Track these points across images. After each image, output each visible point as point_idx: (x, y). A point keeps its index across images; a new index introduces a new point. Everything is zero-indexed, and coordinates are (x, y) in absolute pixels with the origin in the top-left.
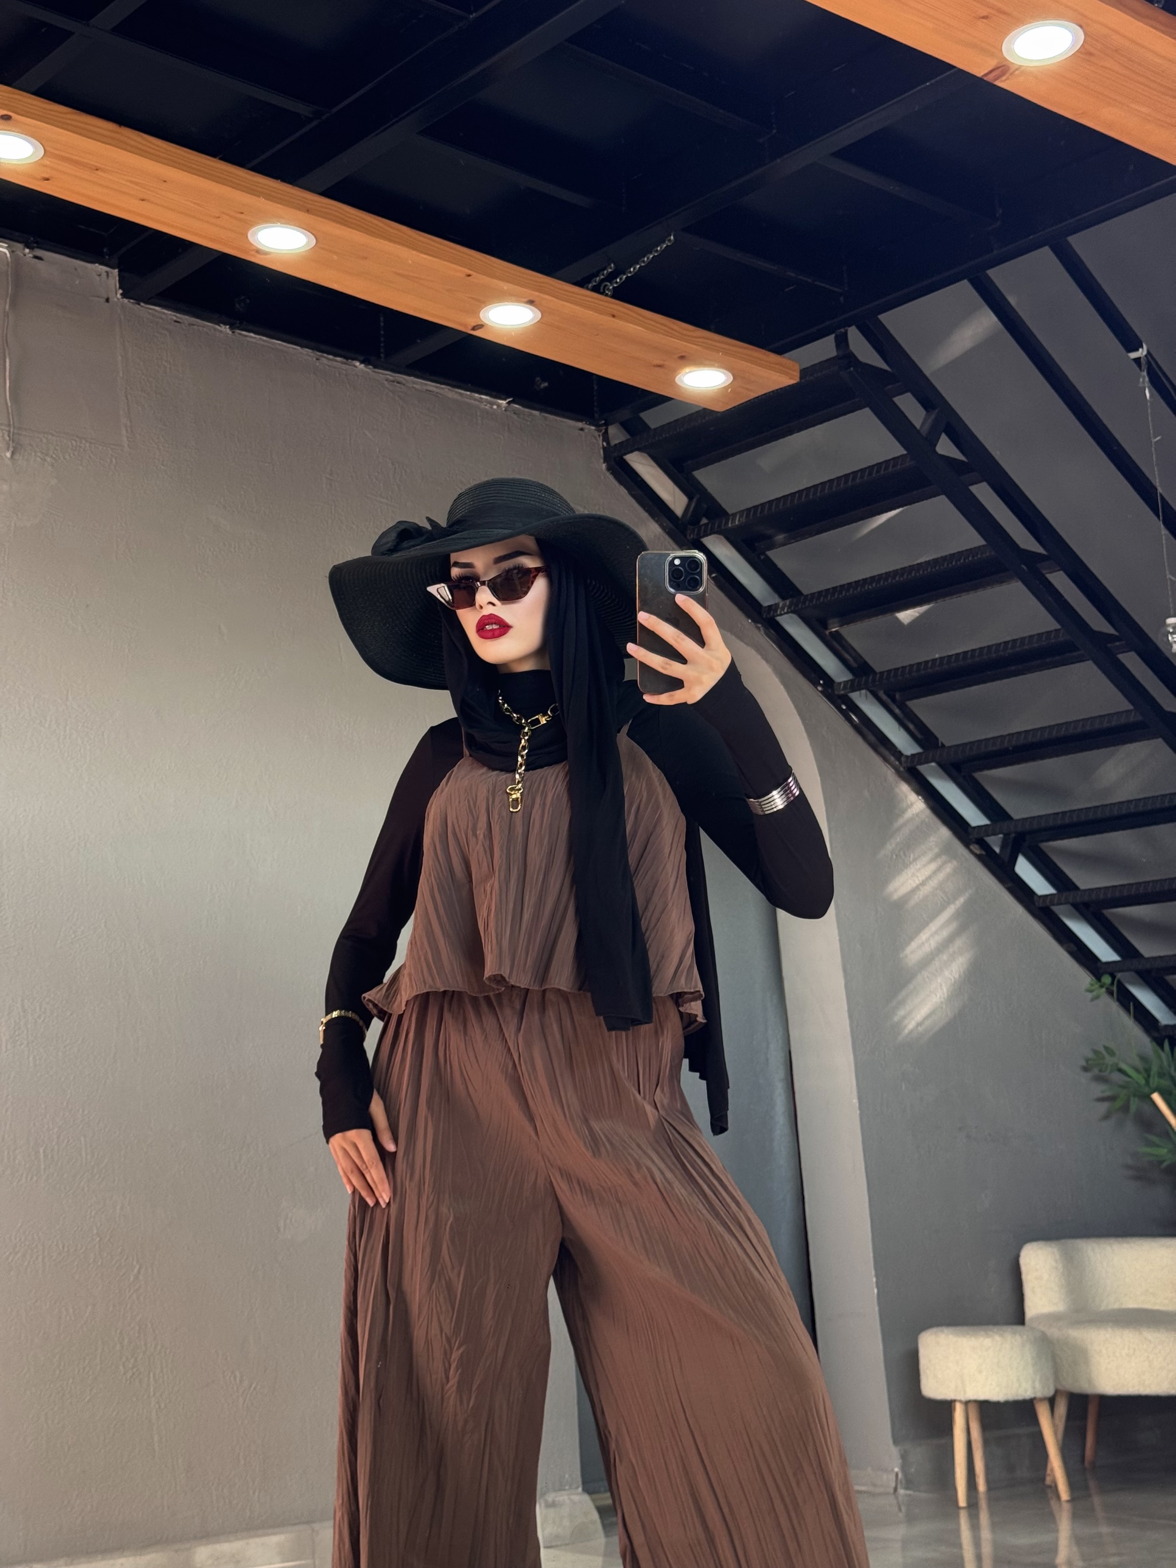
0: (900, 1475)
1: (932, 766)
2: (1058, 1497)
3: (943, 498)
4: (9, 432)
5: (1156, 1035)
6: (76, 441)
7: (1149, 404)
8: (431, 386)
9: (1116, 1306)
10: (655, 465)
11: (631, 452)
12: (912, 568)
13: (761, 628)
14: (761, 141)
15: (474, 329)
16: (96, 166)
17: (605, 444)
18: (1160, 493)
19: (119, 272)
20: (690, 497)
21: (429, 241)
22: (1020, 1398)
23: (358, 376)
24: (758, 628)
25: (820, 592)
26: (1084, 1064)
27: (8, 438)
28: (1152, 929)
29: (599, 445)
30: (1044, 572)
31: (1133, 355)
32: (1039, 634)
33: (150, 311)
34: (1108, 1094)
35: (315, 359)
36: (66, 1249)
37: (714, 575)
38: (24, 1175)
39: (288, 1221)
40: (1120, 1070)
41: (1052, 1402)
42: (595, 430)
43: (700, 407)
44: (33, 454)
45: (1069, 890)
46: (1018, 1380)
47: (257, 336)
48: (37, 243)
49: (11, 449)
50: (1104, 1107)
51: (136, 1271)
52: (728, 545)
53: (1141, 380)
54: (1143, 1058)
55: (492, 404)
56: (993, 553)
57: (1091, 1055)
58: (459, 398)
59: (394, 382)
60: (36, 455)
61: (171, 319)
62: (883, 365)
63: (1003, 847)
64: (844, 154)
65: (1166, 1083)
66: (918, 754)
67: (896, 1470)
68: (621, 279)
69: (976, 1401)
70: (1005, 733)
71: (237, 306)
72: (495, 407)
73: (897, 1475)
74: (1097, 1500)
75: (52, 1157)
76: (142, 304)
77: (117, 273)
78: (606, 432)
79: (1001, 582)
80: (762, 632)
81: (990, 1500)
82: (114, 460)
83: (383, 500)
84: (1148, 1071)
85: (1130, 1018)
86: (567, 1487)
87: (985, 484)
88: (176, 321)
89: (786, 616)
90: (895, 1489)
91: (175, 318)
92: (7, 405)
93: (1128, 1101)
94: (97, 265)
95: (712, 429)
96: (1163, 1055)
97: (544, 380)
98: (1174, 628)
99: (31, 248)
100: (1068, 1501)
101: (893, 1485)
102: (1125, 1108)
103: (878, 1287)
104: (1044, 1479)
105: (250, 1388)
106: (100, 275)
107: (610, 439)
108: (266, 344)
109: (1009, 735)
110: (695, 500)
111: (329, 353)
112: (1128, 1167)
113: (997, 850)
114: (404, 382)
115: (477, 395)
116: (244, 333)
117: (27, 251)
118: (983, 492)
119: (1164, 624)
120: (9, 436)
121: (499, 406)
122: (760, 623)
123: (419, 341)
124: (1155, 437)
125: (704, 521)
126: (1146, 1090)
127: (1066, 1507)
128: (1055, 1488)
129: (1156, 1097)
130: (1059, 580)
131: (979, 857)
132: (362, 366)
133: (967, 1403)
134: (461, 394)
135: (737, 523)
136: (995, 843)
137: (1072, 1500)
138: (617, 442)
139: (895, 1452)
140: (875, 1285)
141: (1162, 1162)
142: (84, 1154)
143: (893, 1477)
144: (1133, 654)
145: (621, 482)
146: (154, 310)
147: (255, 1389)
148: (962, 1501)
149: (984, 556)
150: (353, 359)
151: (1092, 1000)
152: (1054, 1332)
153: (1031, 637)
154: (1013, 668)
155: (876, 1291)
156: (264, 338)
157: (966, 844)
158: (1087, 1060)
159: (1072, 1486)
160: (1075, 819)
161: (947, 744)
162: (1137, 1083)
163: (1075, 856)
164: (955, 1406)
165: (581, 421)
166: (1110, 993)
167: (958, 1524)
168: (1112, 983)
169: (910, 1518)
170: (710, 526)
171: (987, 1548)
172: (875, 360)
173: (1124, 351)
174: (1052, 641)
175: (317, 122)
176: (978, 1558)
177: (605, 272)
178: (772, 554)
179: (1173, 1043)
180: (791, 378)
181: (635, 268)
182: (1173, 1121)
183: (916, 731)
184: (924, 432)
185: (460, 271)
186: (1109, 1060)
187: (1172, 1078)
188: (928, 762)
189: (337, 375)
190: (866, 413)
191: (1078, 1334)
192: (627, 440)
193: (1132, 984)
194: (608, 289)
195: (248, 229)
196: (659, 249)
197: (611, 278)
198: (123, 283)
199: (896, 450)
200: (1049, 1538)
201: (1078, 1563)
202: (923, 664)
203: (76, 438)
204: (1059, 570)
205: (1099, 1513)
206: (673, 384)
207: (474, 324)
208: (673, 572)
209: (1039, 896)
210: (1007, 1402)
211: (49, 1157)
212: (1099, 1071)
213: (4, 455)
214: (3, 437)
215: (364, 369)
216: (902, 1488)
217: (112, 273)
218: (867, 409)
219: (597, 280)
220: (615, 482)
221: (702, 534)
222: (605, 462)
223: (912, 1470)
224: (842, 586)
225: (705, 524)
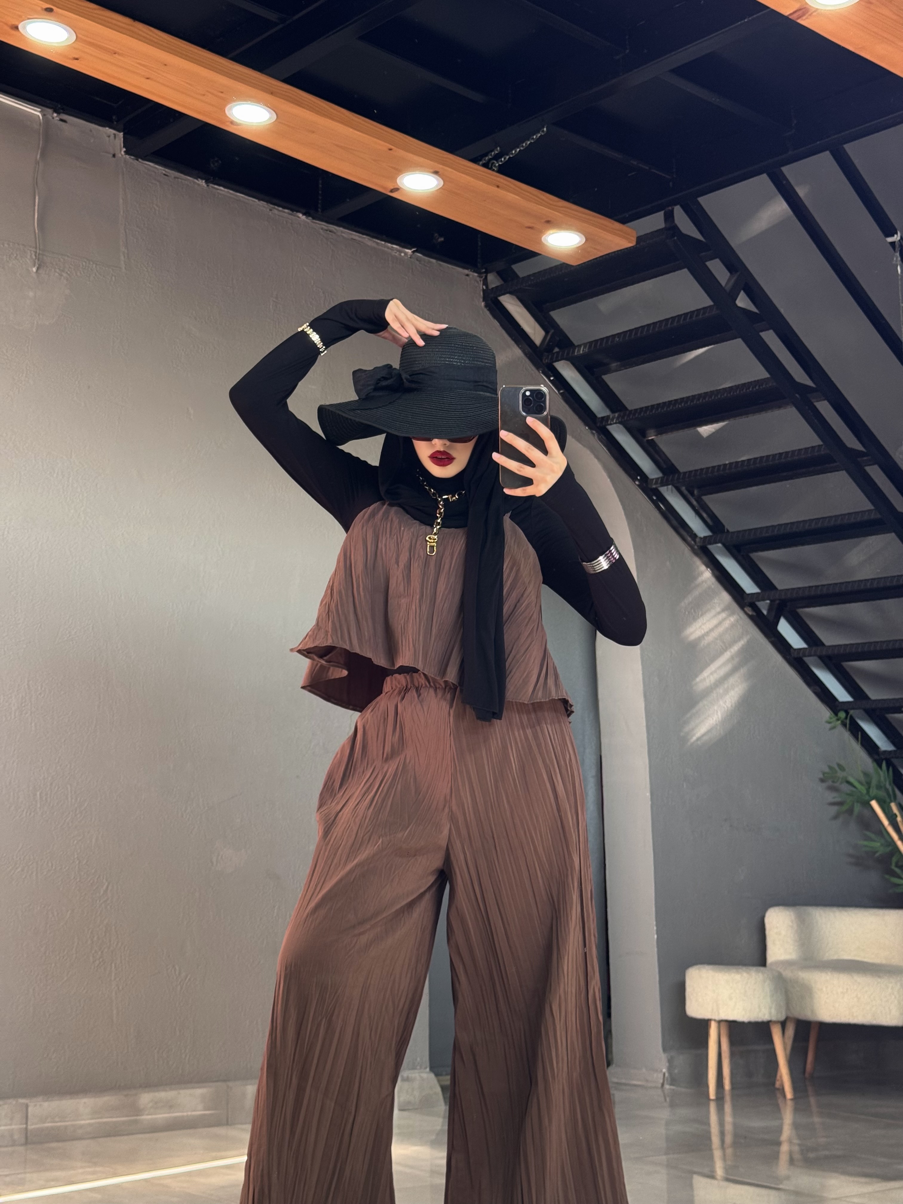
0: (667, 1075)
1: (719, 547)
2: (784, 1096)
3: (739, 341)
4: (36, 252)
5: (876, 757)
6: (86, 262)
7: (900, 277)
8: (355, 236)
9: (835, 957)
10: (521, 305)
11: (504, 294)
12: (712, 392)
13: (596, 434)
14: (618, 58)
15: (390, 193)
16: (113, 51)
17: (484, 287)
19: (124, 134)
20: (547, 332)
21: (360, 122)
22: (760, 1020)
23: (300, 225)
24: (593, 434)
25: (641, 409)
26: (821, 776)
27: (34, 257)
28: (878, 679)
29: (480, 288)
30: (812, 400)
31: (890, 240)
32: (806, 448)
33: (145, 166)
34: (838, 800)
35: (268, 210)
36: (54, 868)
37: (561, 391)
38: (25, 812)
39: (220, 857)
40: (848, 783)
41: (783, 1024)
42: (478, 276)
43: (558, 261)
44: (53, 270)
45: (816, 645)
46: (759, 1007)
47: (226, 190)
48: (63, 109)
49: (36, 266)
50: (834, 809)
51: (105, 887)
52: (573, 368)
53: (895, 259)
54: (866, 774)
55: (401, 252)
56: (775, 384)
57: (827, 770)
58: (374, 245)
59: (327, 230)
60: (55, 271)
61: (162, 173)
62: (699, 237)
63: (769, 610)
64: (678, 71)
65: (882, 794)
66: (708, 536)
67: (664, 1070)
68: (504, 159)
69: (726, 1021)
70: (775, 523)
71: (212, 165)
72: (403, 254)
73: (664, 1074)
74: (812, 1100)
75: (46, 799)
76: (140, 160)
77: (122, 136)
78: (486, 277)
79: (780, 407)
80: (596, 437)
81: (733, 1096)
82: (113, 278)
84: (869, 784)
85: (858, 745)
86: (418, 1067)
87: (771, 331)
88: (165, 175)
89: (615, 425)
90: (663, 1085)
91: (164, 172)
92: (35, 232)
93: (853, 806)
94: (107, 128)
95: (566, 279)
96: (881, 773)
97: (441, 236)
99: (59, 113)
100: (791, 1100)
101: (661, 1081)
102: (850, 811)
103: (657, 934)
104: (774, 1084)
105: (186, 979)
106: (109, 136)
107: (489, 284)
108: (233, 196)
109: (778, 525)
110: (550, 333)
111: (279, 206)
112: (849, 856)
113: (765, 612)
114: (335, 231)
115: (389, 245)
116: (216, 186)
117: (55, 115)
118: (770, 338)
120: (36, 256)
121: (406, 254)
122: (594, 430)
123: (348, 200)
125: (556, 350)
126: (867, 798)
127: (790, 1104)
128: (782, 1091)
129: (874, 803)
130: (824, 408)
131: (751, 617)
132: (304, 217)
133: (720, 1022)
134: (377, 243)
135: (581, 352)
136: (764, 606)
137: (795, 1099)
138: (494, 286)
139: (663, 1057)
140: (655, 932)
141: (876, 852)
142: (70, 799)
143: (661, 1076)
144: (876, 467)
145: (495, 317)
146: (149, 165)
147: (190, 979)
148: (712, 1095)
149: (768, 385)
150: (298, 211)
151: (830, 729)
152: (788, 974)
153: (800, 450)
154: (785, 474)
155: (656, 936)
156: (231, 192)
157: (742, 606)
158: (824, 774)
159: (795, 1089)
160: (824, 592)
161: (731, 530)
162: (860, 792)
163: (823, 620)
164: (710, 1023)
165: (467, 269)
166: (844, 724)
167: (708, 1112)
168: (846, 718)
169: (672, 1105)
170: (560, 354)
171: (729, 1128)
172: (695, 233)
173: (883, 236)
174: (816, 454)
175: (280, 26)
176: (722, 1134)
177: (493, 153)
178: (607, 378)
179: (889, 764)
180: (629, 242)
181: (515, 151)
182: (886, 822)
183: (709, 520)
184: (728, 288)
185: (383, 145)
186: (840, 774)
187: (887, 791)
188: (716, 543)
189: (285, 222)
190: (685, 273)
191: (806, 976)
192: (501, 285)
193: (862, 719)
194: (495, 166)
195: (225, 106)
196: (535, 137)
197: (497, 157)
198: (126, 144)
199: (705, 301)
200: (775, 1123)
201: (796, 1141)
202: (716, 468)
203: (86, 260)
204: (824, 400)
205: (814, 1109)
206: (540, 242)
207: (392, 188)
208: (524, 401)
209: (795, 650)
210: (750, 1023)
211: (44, 799)
212: (833, 782)
213: (30, 269)
214: (31, 256)
215: (305, 219)
216: (668, 1084)
217: (118, 135)
218: (686, 270)
219: (487, 158)
220: (491, 317)
221: (554, 359)
222: (483, 301)
223: (676, 1071)
224: (659, 405)
225: (557, 352)
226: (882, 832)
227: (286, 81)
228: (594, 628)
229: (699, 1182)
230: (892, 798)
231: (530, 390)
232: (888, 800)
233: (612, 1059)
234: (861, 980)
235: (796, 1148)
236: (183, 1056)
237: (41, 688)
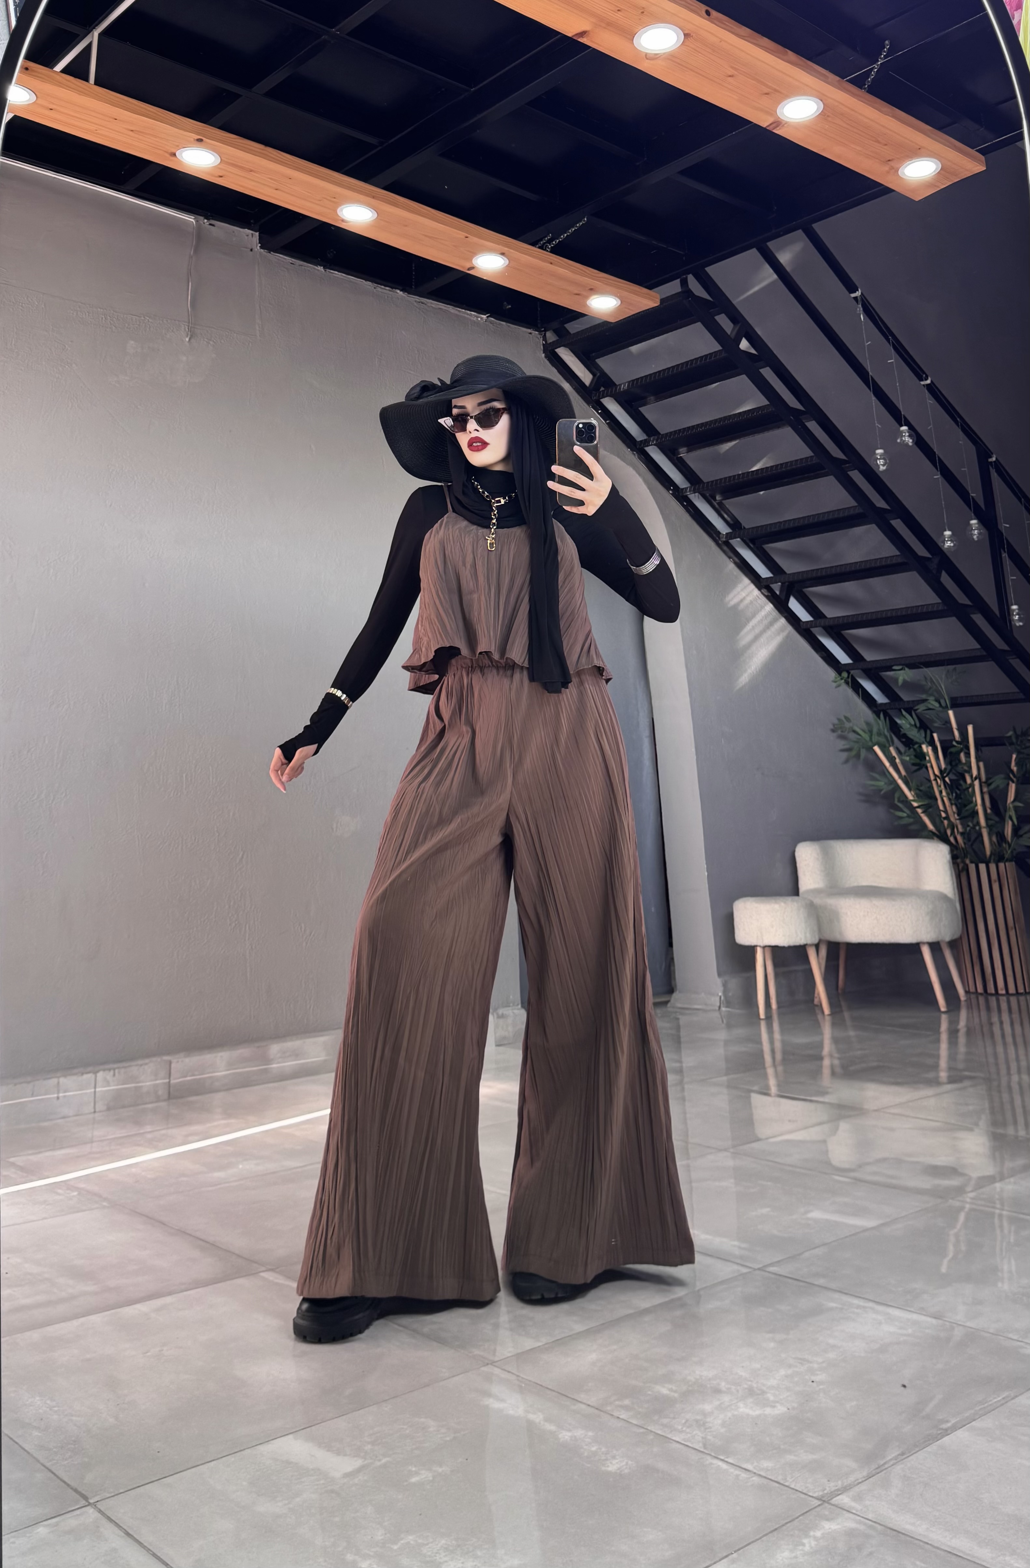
0: (722, 998)
1: (738, 541)
2: (823, 1012)
3: (744, 377)
4: (189, 326)
5: (875, 709)
6: (228, 332)
7: (863, 323)
8: (441, 305)
9: (855, 884)
10: (573, 355)
11: (559, 347)
12: (725, 418)
13: (636, 455)
14: (638, 164)
15: (469, 269)
16: (250, 169)
17: (544, 342)
18: (871, 376)
19: (259, 234)
20: (594, 374)
21: (443, 217)
22: (798, 944)
23: (398, 299)
24: (634, 454)
25: (671, 433)
26: (832, 727)
27: (187, 330)
28: (871, 644)
29: (540, 343)
30: (804, 421)
31: (853, 295)
32: (801, 459)
33: (276, 257)
34: (847, 747)
35: (373, 288)
36: (197, 840)
37: (608, 422)
38: (173, 792)
39: (339, 824)
40: (854, 732)
41: (817, 946)
42: (539, 334)
43: (601, 319)
44: (202, 339)
45: (820, 618)
46: (796, 932)
47: (340, 274)
48: (212, 216)
49: (189, 336)
50: (845, 755)
51: (240, 856)
52: (616, 403)
53: (858, 309)
54: (868, 724)
55: (478, 317)
56: (774, 409)
57: (836, 722)
58: (458, 313)
59: (419, 302)
60: (204, 340)
61: (289, 262)
62: (709, 298)
63: (781, 592)
64: (685, 173)
65: (882, 740)
66: (730, 532)
68: (555, 242)
69: (769, 946)
70: (782, 520)
71: (329, 255)
72: (479, 319)
73: (720, 997)
74: (846, 1015)
75: (191, 780)
76: (272, 253)
77: (258, 235)
78: (545, 334)
79: (778, 427)
80: (636, 457)
81: (780, 1015)
82: (251, 344)
83: (412, 372)
84: (871, 732)
85: (859, 699)
86: (511, 1005)
87: (768, 368)
88: (291, 263)
89: (651, 447)
90: (720, 1007)
91: (291, 261)
92: (188, 310)
93: (859, 751)
94: (246, 230)
95: (607, 334)
96: (880, 723)
97: (509, 304)
98: (880, 456)
99: (208, 219)
100: (829, 1015)
101: (718, 1004)
102: (858, 756)
103: (707, 871)
104: (813, 1001)
105: (310, 935)
106: (248, 236)
107: (547, 340)
108: (345, 278)
109: (784, 521)
110: (597, 376)
111: (381, 285)
112: (860, 794)
113: (778, 593)
114: (426, 303)
115: (469, 312)
116: (332, 271)
117: (206, 221)
118: (767, 373)
119: (875, 453)
120: (188, 329)
121: (482, 318)
122: (635, 451)
123: (435, 278)
124: (867, 342)
125: (602, 389)
126: (870, 744)
127: (828, 1018)
128: (821, 1006)
129: (876, 748)
130: (813, 426)
131: (767, 597)
132: (401, 293)
133: (764, 947)
134: (459, 311)
135: (621, 390)
136: (776, 588)
137: (832, 1014)
138: (551, 341)
139: (719, 981)
140: (706, 870)
141: (881, 790)
142: (211, 779)
143: (718, 999)
144: (856, 471)
145: (553, 365)
146: (279, 256)
147: (314, 935)
148: (762, 1015)
149: (768, 411)
150: (396, 289)
151: (836, 687)
152: (818, 901)
153: (796, 461)
154: (786, 480)
155: (706, 874)
156: (343, 275)
157: (759, 588)
158: (834, 725)
159: (831, 1004)
160: (824, 574)
161: (747, 527)
162: (865, 739)
163: (824, 597)
164: (757, 949)
165: (530, 329)
166: (847, 683)
167: (760, 1030)
168: (848, 677)
169: (729, 1026)
170: (606, 392)
171: (778, 1045)
172: (704, 295)
173: (847, 292)
174: (809, 463)
175: (380, 148)
176: (773, 1051)
177: (546, 239)
178: (643, 410)
179: (886, 715)
180: (655, 303)
181: (564, 236)
182: (887, 764)
183: (729, 519)
184: (733, 336)
185: (461, 235)
186: (847, 725)
187: (886, 737)
188: (736, 538)
189: (386, 297)
190: (699, 325)
191: (832, 902)
192: (557, 340)
193: (861, 677)
194: (548, 248)
195: (338, 207)
196: (578, 225)
197: (550, 241)
198: (261, 240)
199: (717, 347)
200: (816, 1038)
201: (836, 1055)
202: (732, 477)
203: (228, 331)
204: (812, 420)
205: (849, 1022)
206: (585, 305)
207: (469, 267)
208: (578, 432)
209: (804, 622)
210: (790, 947)
211: (189, 779)
212: (842, 732)
213: (184, 339)
214: (185, 329)
215: (402, 294)
216: (723, 1007)
217: (255, 234)
218: (699, 324)
219: (542, 242)
220: (550, 365)
221: (601, 397)
222: (544, 353)
223: (730, 994)
224: (684, 429)
225: (603, 391)
226: (884, 773)
227: (386, 188)
228: (642, 614)
229: (756, 1099)
230: (891, 744)
231: (583, 423)
232: (887, 745)
233: (676, 985)
234: (878, 903)
235: (836, 1062)
236: (308, 1007)
237: (188, 683)
